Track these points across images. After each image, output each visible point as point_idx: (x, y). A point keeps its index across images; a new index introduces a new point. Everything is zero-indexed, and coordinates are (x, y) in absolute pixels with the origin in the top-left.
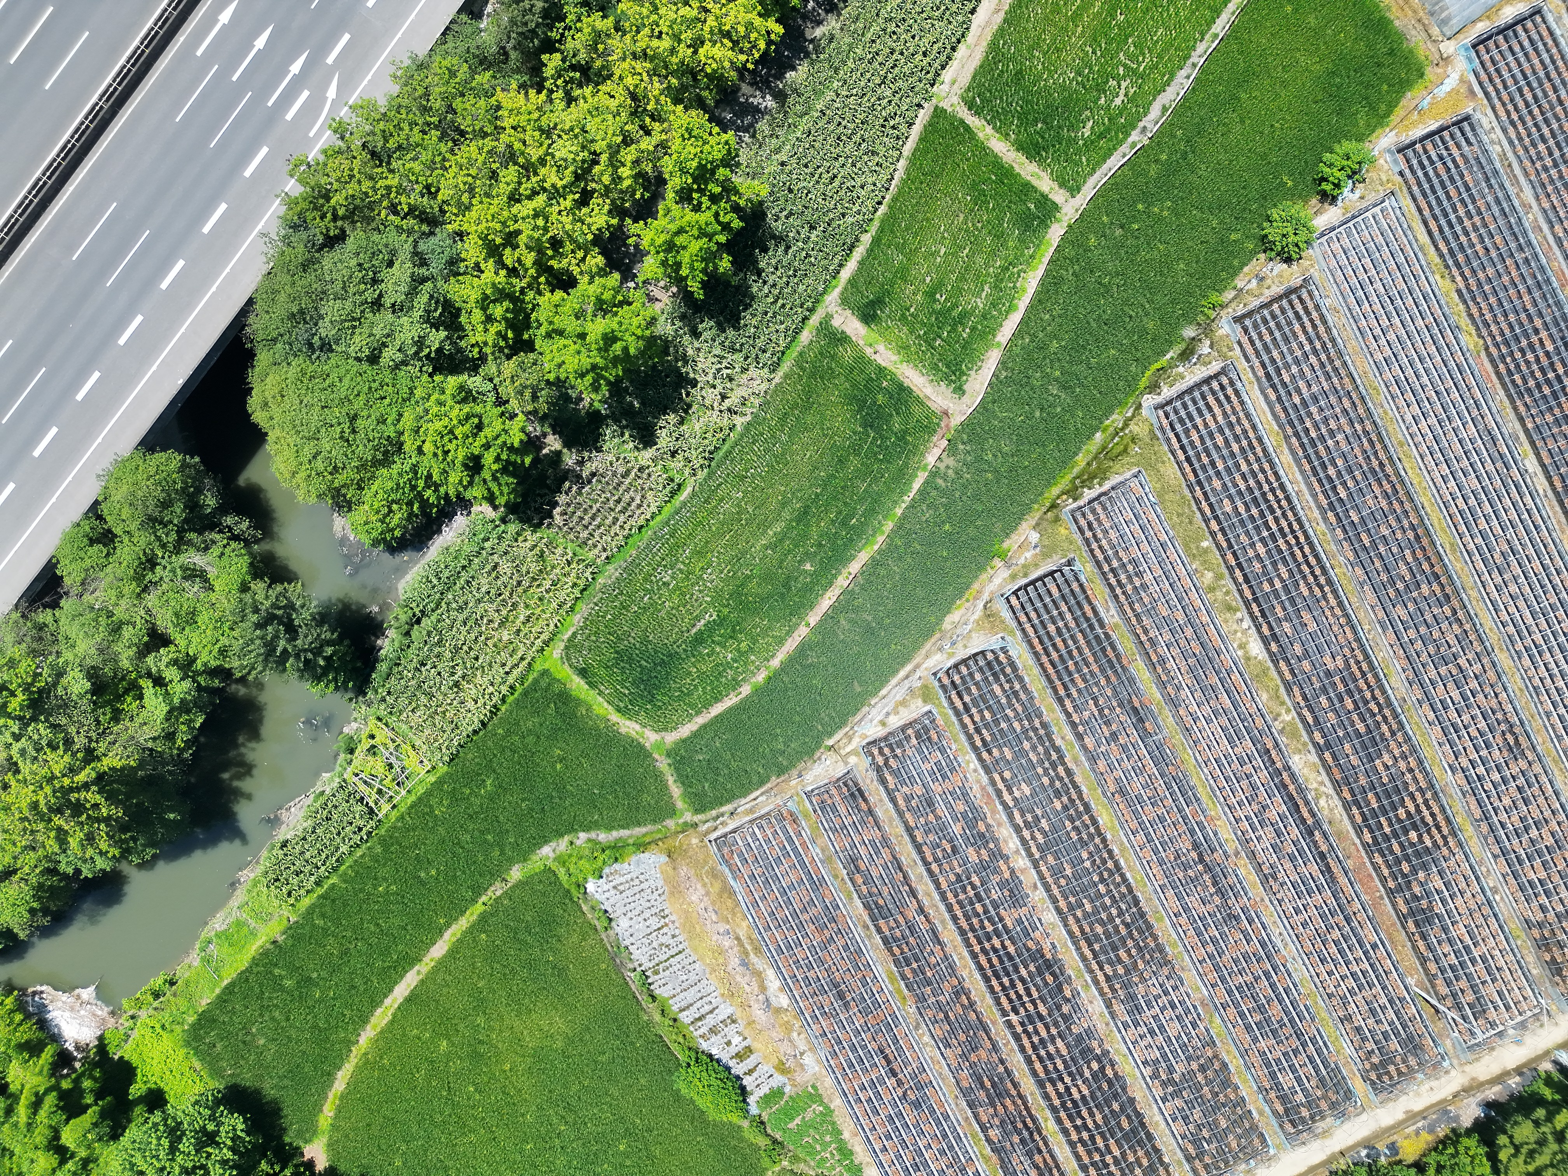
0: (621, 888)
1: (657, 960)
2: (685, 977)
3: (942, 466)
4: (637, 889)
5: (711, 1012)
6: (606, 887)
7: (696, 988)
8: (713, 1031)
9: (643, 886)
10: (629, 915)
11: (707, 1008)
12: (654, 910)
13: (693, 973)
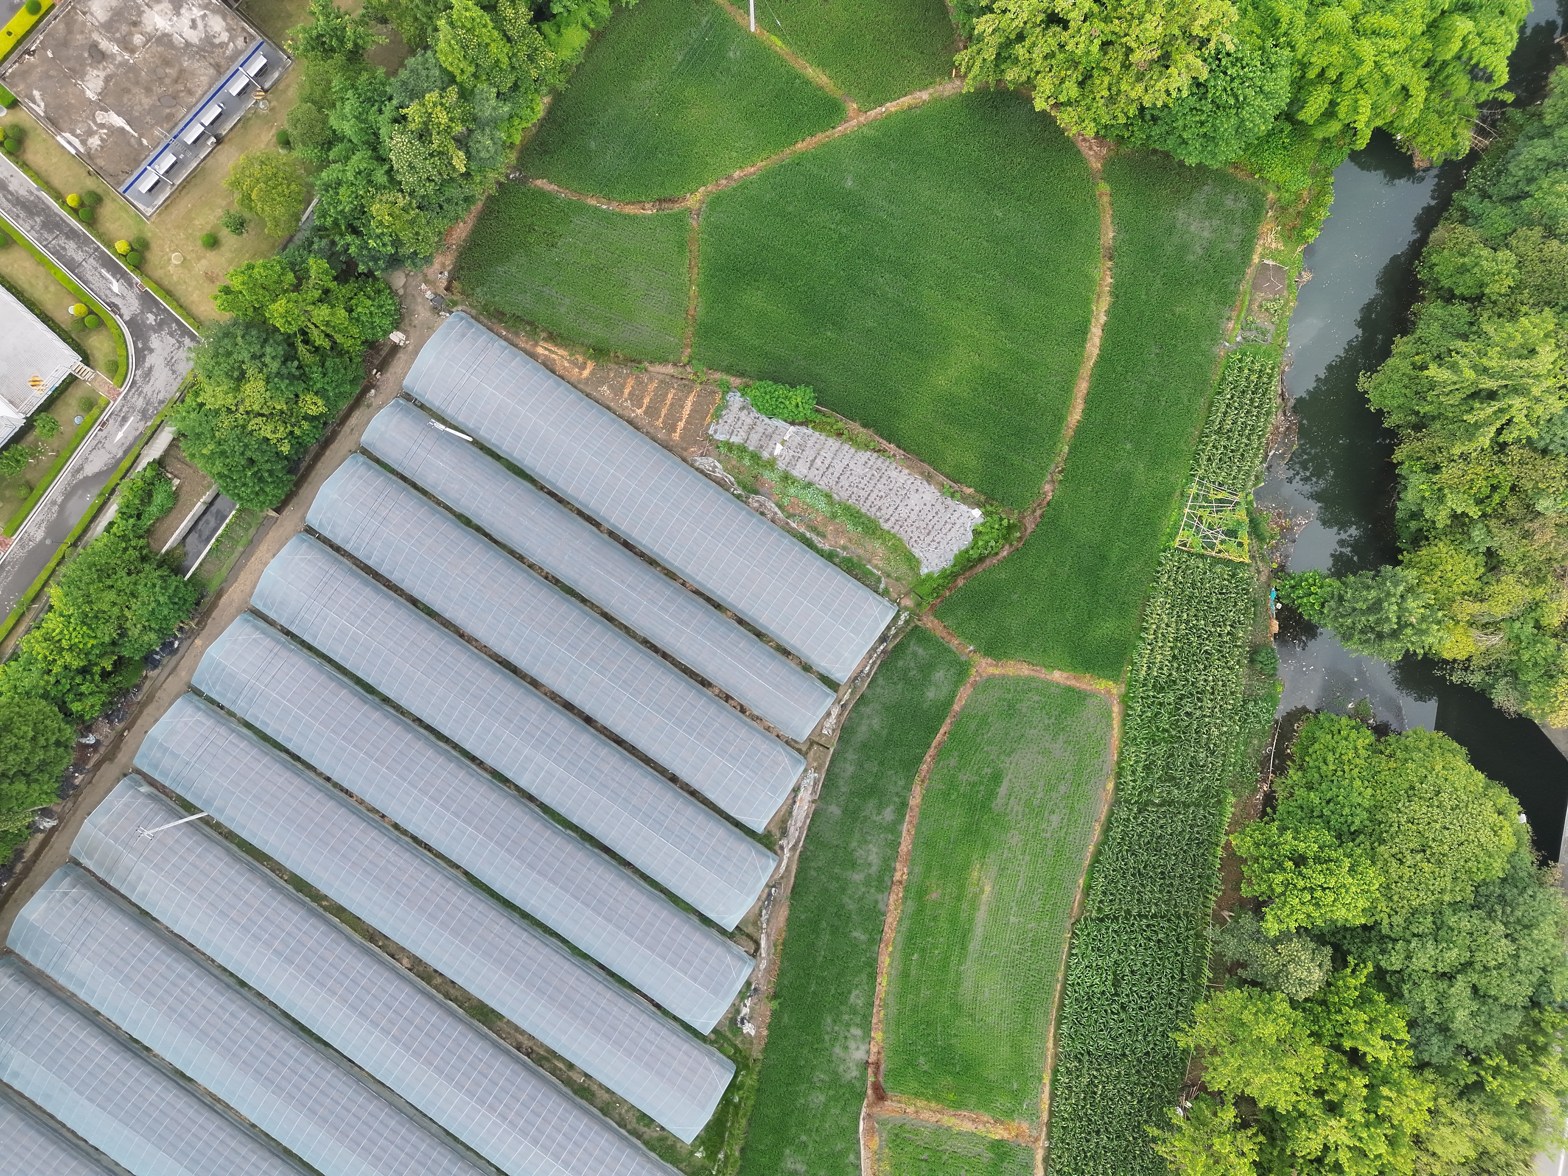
0: (948, 526)
1: (883, 480)
2: (852, 478)
3: (863, 1048)
4: (933, 533)
5: (813, 461)
6: (961, 520)
7: (837, 475)
8: (802, 447)
9: (930, 538)
10: (929, 507)
11: (818, 462)
12: (910, 521)
13: (846, 486)
